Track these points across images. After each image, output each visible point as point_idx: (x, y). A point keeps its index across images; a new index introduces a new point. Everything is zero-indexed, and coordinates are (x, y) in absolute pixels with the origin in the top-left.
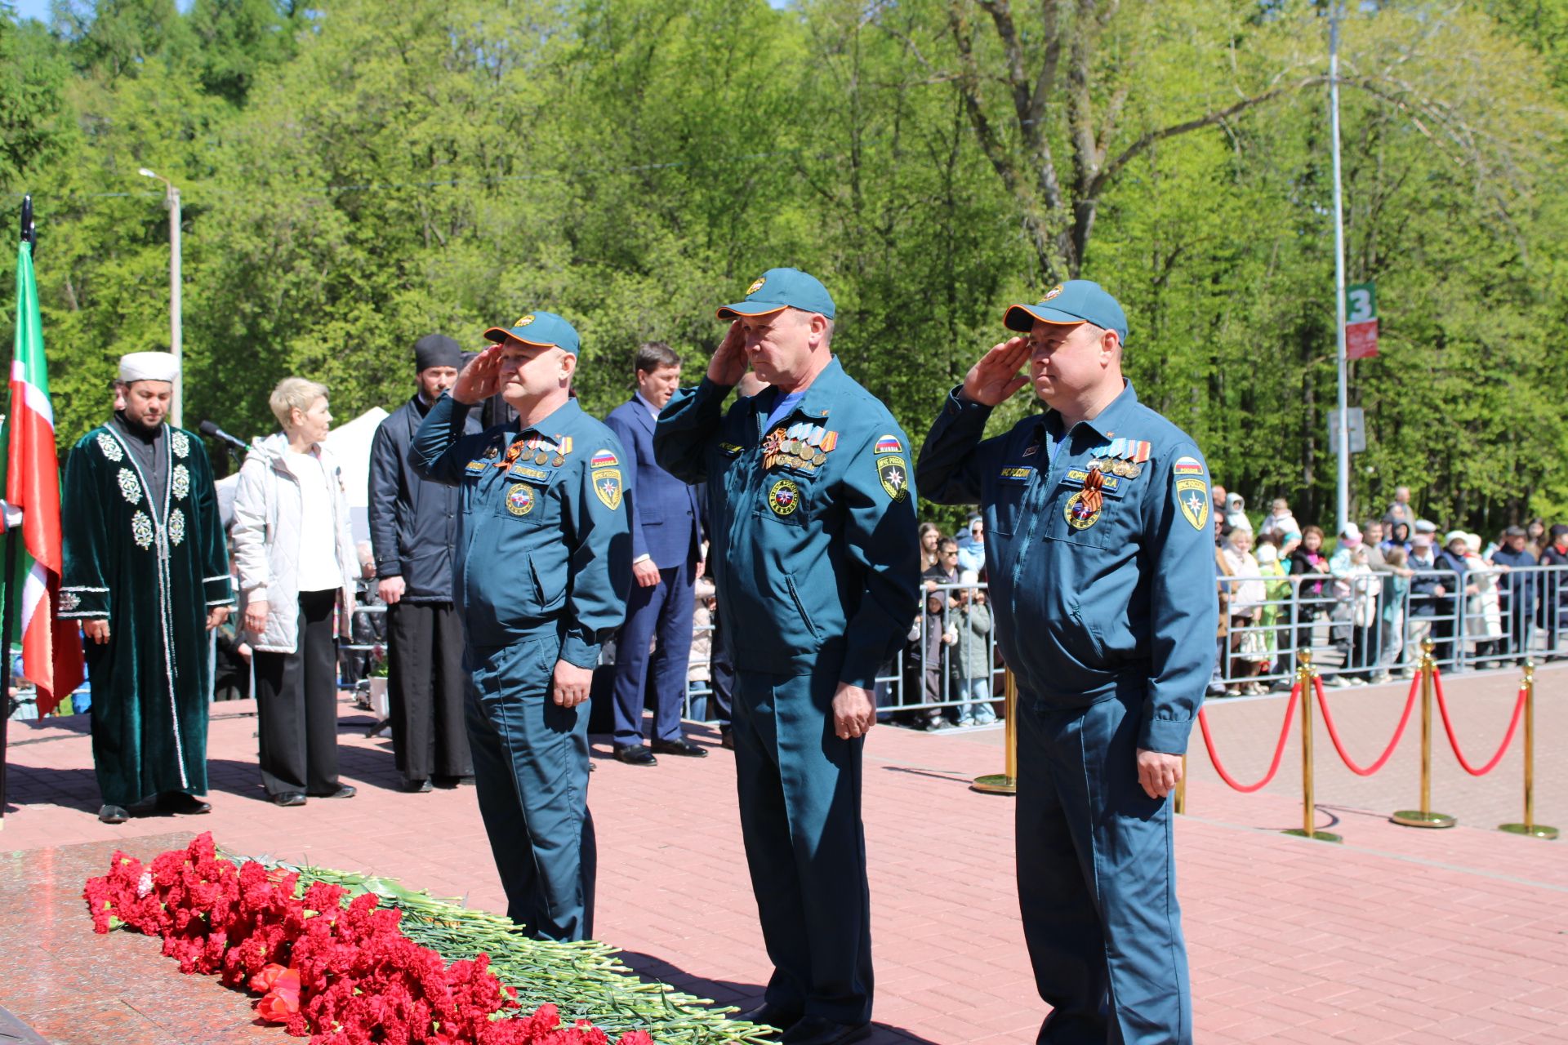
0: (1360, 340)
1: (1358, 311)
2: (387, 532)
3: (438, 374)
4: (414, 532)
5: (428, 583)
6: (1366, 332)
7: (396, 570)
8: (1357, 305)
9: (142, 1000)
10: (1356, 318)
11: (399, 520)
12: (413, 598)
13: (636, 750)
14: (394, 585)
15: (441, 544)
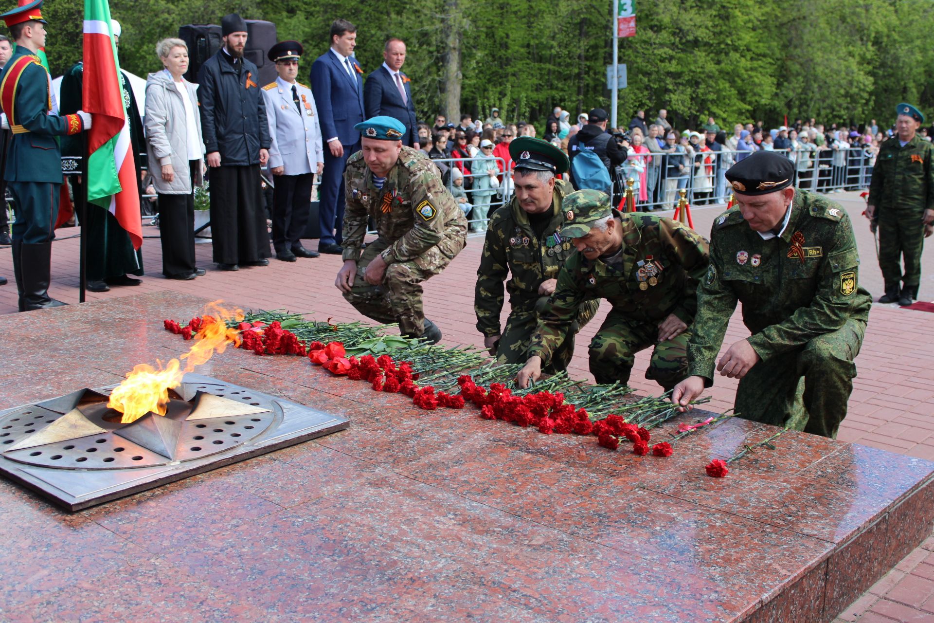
0: (626, 26)
1: (625, 10)
2: (211, 126)
3: (238, 36)
4: (226, 127)
5: (235, 156)
6: (629, 22)
7: (216, 148)
8: (625, 7)
9: (254, 368)
10: (624, 14)
11: (217, 121)
12: (226, 164)
13: (334, 247)
14: (216, 156)
15: (240, 133)
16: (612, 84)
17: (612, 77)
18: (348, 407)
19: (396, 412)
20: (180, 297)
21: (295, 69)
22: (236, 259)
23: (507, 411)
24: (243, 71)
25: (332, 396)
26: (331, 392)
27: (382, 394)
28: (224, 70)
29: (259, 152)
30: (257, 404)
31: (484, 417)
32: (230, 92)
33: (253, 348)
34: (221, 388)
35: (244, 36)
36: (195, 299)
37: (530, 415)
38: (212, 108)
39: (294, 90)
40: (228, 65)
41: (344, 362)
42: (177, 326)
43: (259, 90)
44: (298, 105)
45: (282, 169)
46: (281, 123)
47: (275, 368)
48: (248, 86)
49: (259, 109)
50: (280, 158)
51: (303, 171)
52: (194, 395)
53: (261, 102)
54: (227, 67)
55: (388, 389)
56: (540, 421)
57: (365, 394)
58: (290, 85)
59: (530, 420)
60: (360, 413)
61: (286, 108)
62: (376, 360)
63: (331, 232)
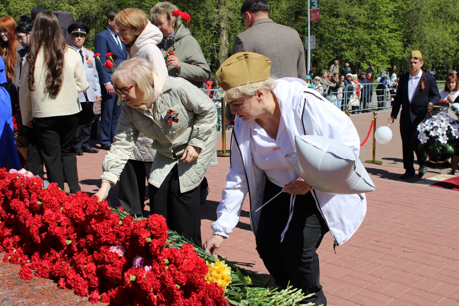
0: (314, 15)
6: (316, 12)
8: (314, 4)
10: (313, 8)
16: (308, 46)
17: (308, 43)
39: (80, 52)
63: (108, 137)
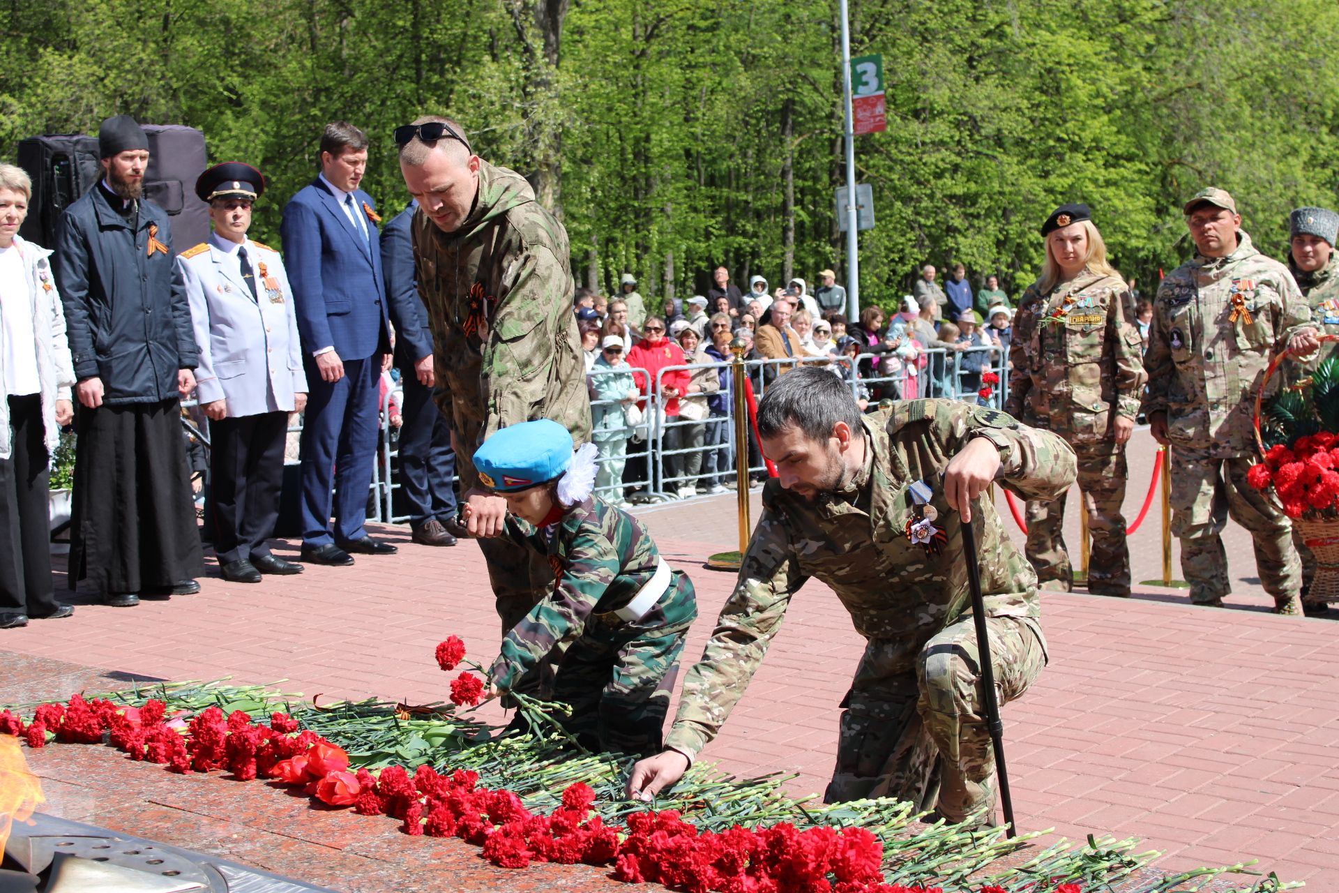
0: (868, 114)
1: (866, 84)
2: (82, 328)
3: (132, 158)
4: (110, 328)
5: (128, 383)
6: (874, 106)
7: (93, 370)
8: (864, 78)
9: (171, 798)
10: (863, 91)
11: (92, 317)
12: (113, 400)
13: (330, 551)
14: (95, 387)
15: (143, 341)
16: (847, 219)
17: (846, 208)
18: (354, 870)
19: (450, 876)
20: (23, 663)
21: (244, 216)
22: (136, 583)
23: (664, 866)
24: (142, 223)
25: (325, 850)
26: (322, 841)
27: (424, 839)
28: (106, 221)
29: (176, 375)
30: (178, 873)
31: (619, 876)
32: (118, 265)
33: (169, 758)
34: (105, 842)
35: (142, 158)
36: (53, 665)
37: (710, 872)
38: (84, 293)
39: (242, 255)
40: (111, 212)
41: (346, 781)
42: (17, 723)
43: (171, 257)
44: (251, 284)
45: (223, 405)
46: (217, 321)
47: (211, 797)
48: (151, 250)
49: (174, 293)
50: (217, 385)
51: (264, 409)
52: (48, 860)
53: (179, 281)
54: (111, 217)
55: (432, 830)
56: (729, 882)
57: (390, 843)
58: (236, 249)
59: (712, 881)
60: (380, 880)
61: (226, 289)
62: (411, 774)
63: (323, 522)
